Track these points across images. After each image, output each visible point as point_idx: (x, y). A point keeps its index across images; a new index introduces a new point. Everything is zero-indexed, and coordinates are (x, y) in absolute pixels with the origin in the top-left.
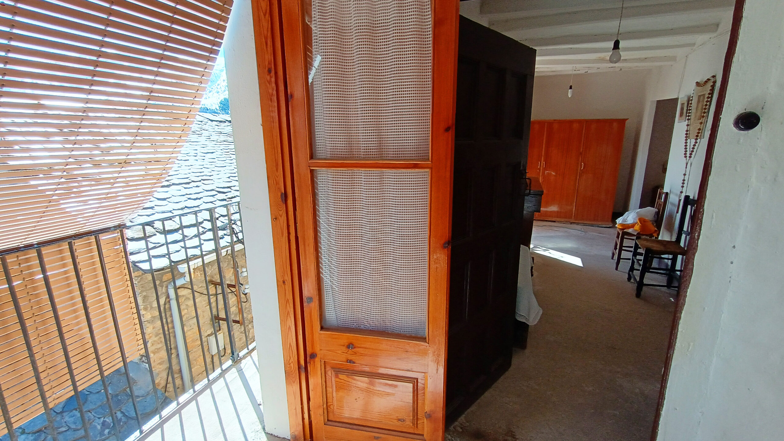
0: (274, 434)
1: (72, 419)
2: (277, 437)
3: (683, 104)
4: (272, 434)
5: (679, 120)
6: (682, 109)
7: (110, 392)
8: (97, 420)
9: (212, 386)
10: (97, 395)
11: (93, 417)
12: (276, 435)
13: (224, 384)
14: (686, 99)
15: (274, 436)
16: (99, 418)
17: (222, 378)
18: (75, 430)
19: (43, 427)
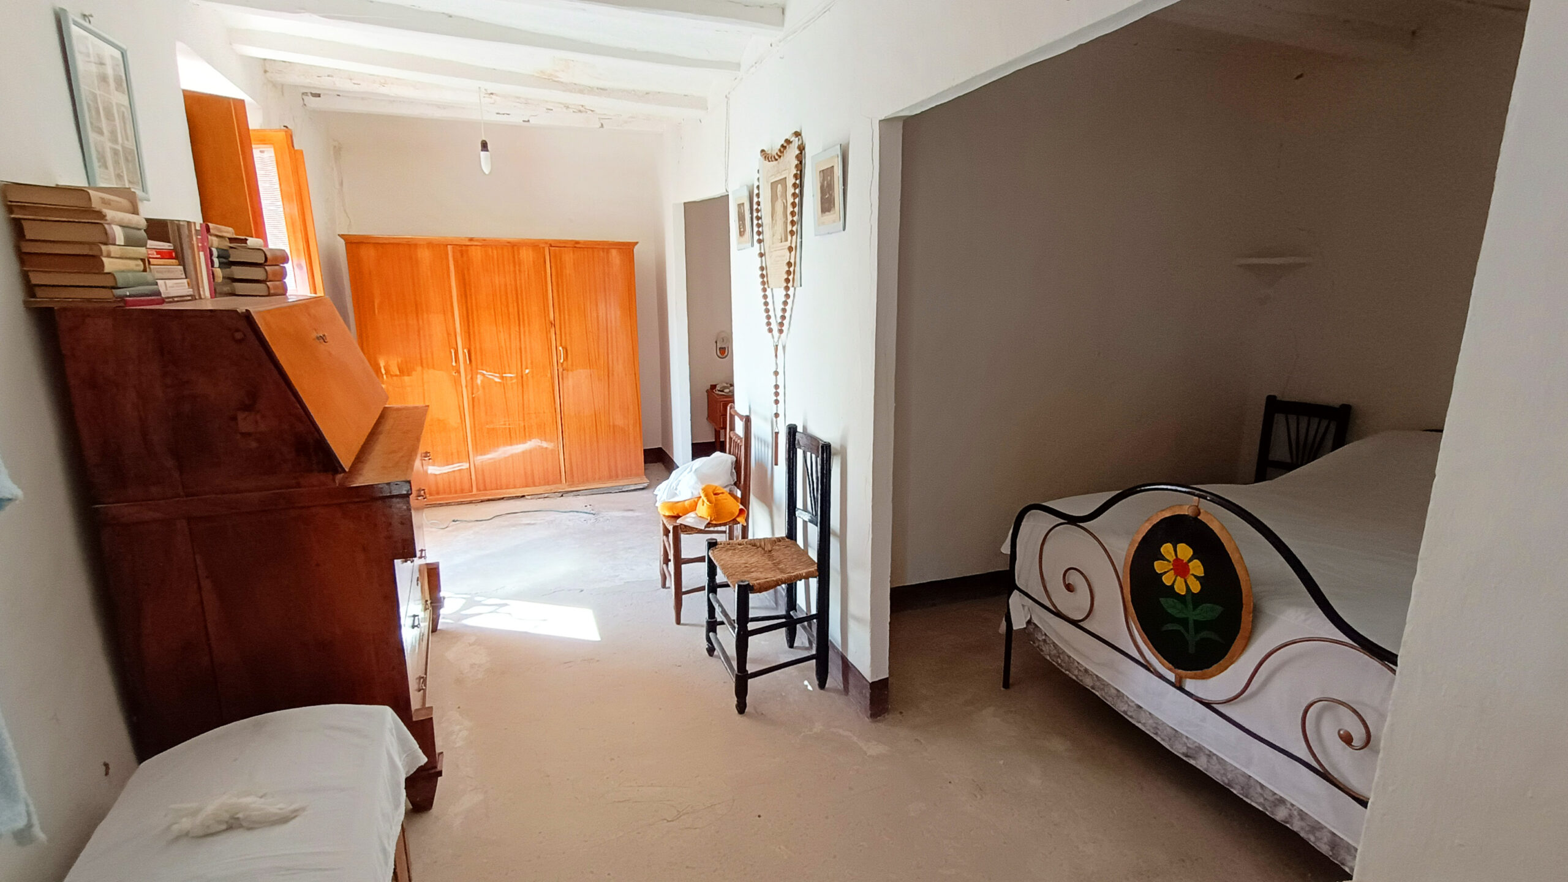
3: (740, 206)
5: (739, 243)
6: (741, 218)
14: (745, 194)
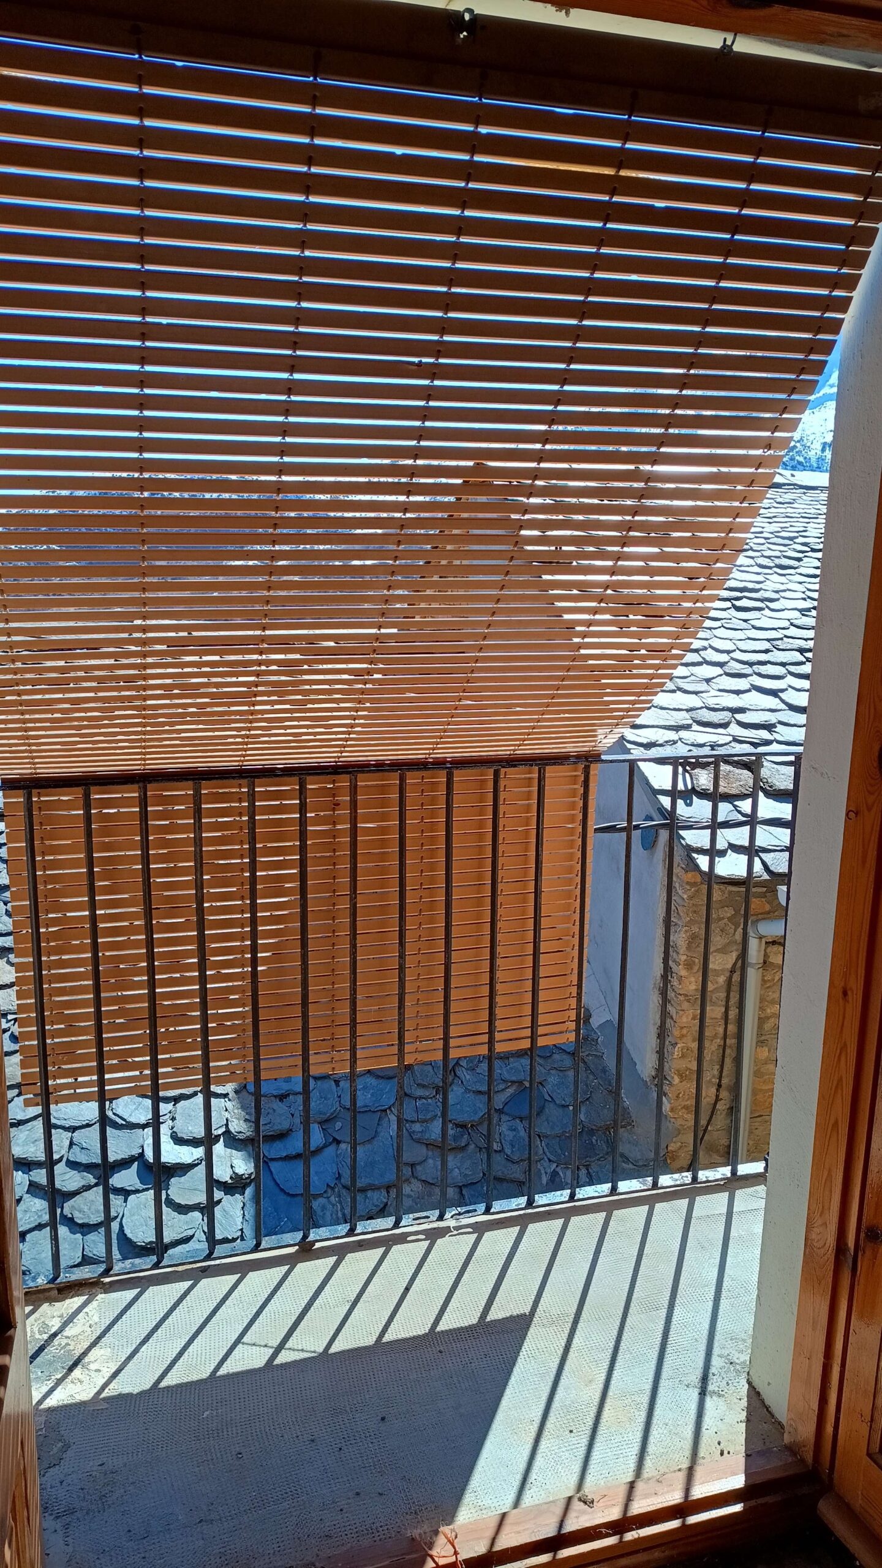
0: (764, 1395)
1: (511, 1134)
2: (767, 1408)
4: (758, 1394)
7: (582, 1117)
8: (546, 1163)
9: (698, 1198)
10: (561, 1110)
11: (541, 1152)
12: (767, 1402)
13: (724, 1210)
15: (763, 1401)
16: (550, 1161)
17: (726, 1194)
18: (509, 1159)
19: (470, 1122)
